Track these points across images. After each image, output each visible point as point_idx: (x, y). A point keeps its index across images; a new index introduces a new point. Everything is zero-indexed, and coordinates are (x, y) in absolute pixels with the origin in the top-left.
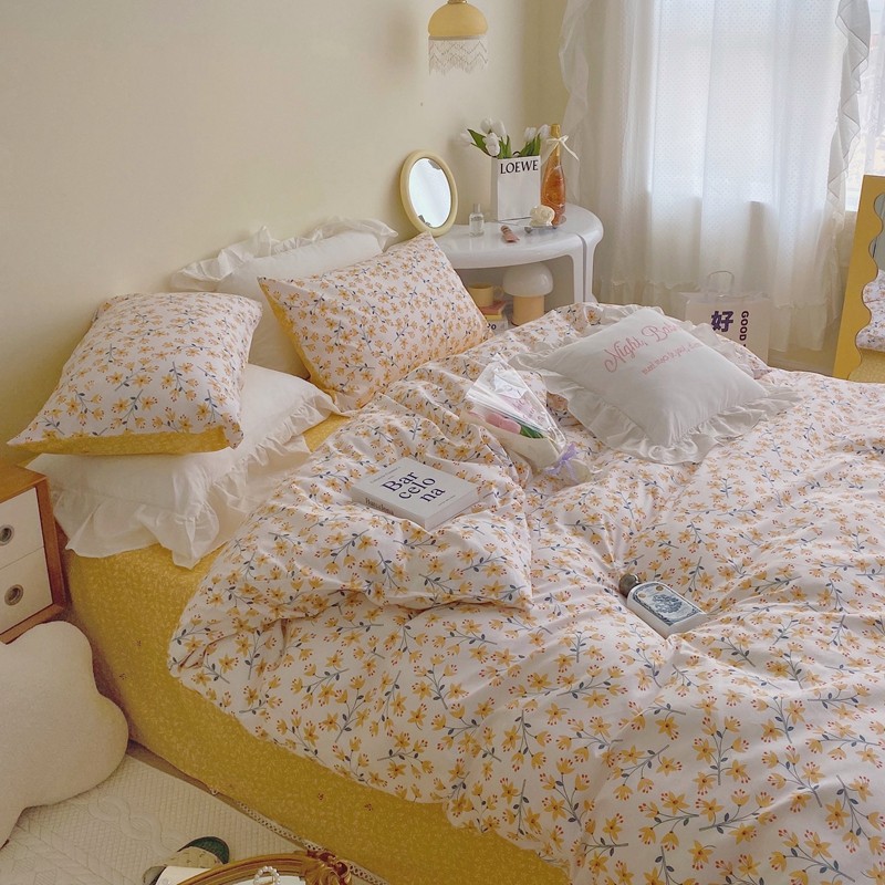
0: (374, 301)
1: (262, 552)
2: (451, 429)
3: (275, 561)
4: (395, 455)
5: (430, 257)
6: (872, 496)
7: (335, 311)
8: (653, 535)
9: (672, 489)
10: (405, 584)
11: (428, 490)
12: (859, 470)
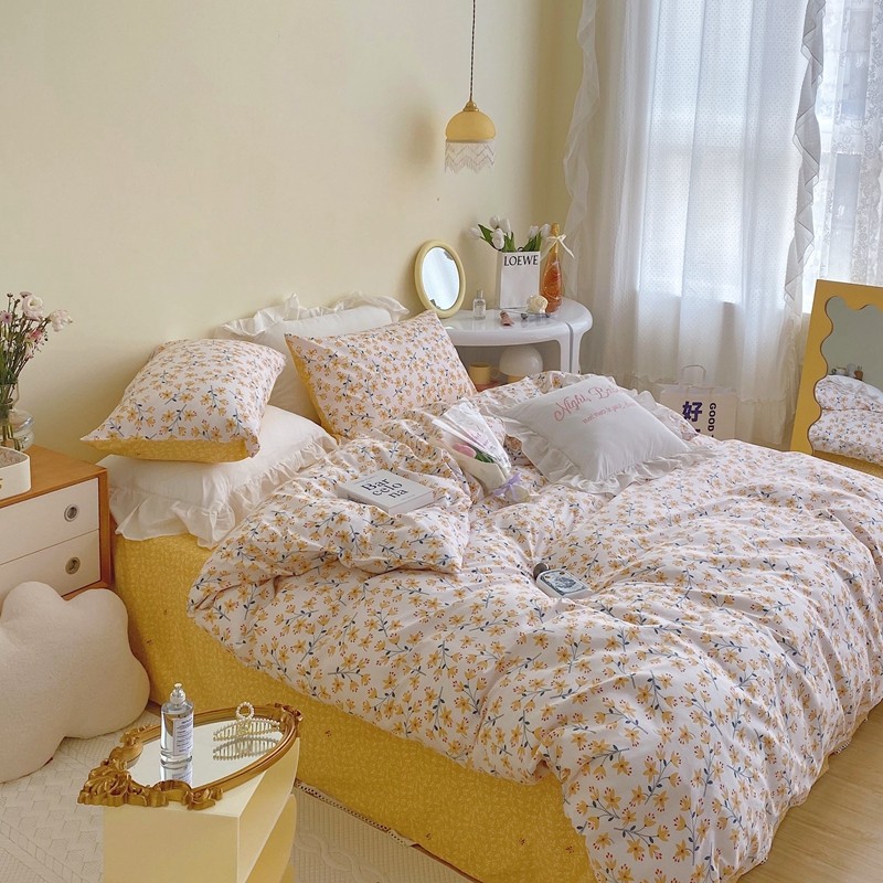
0: (379, 361)
1: (265, 522)
2: (422, 452)
3: (273, 528)
4: (375, 469)
5: (431, 329)
6: (745, 522)
7: (345, 366)
8: (566, 539)
9: (591, 511)
10: (368, 551)
11: (396, 490)
12: (742, 505)
